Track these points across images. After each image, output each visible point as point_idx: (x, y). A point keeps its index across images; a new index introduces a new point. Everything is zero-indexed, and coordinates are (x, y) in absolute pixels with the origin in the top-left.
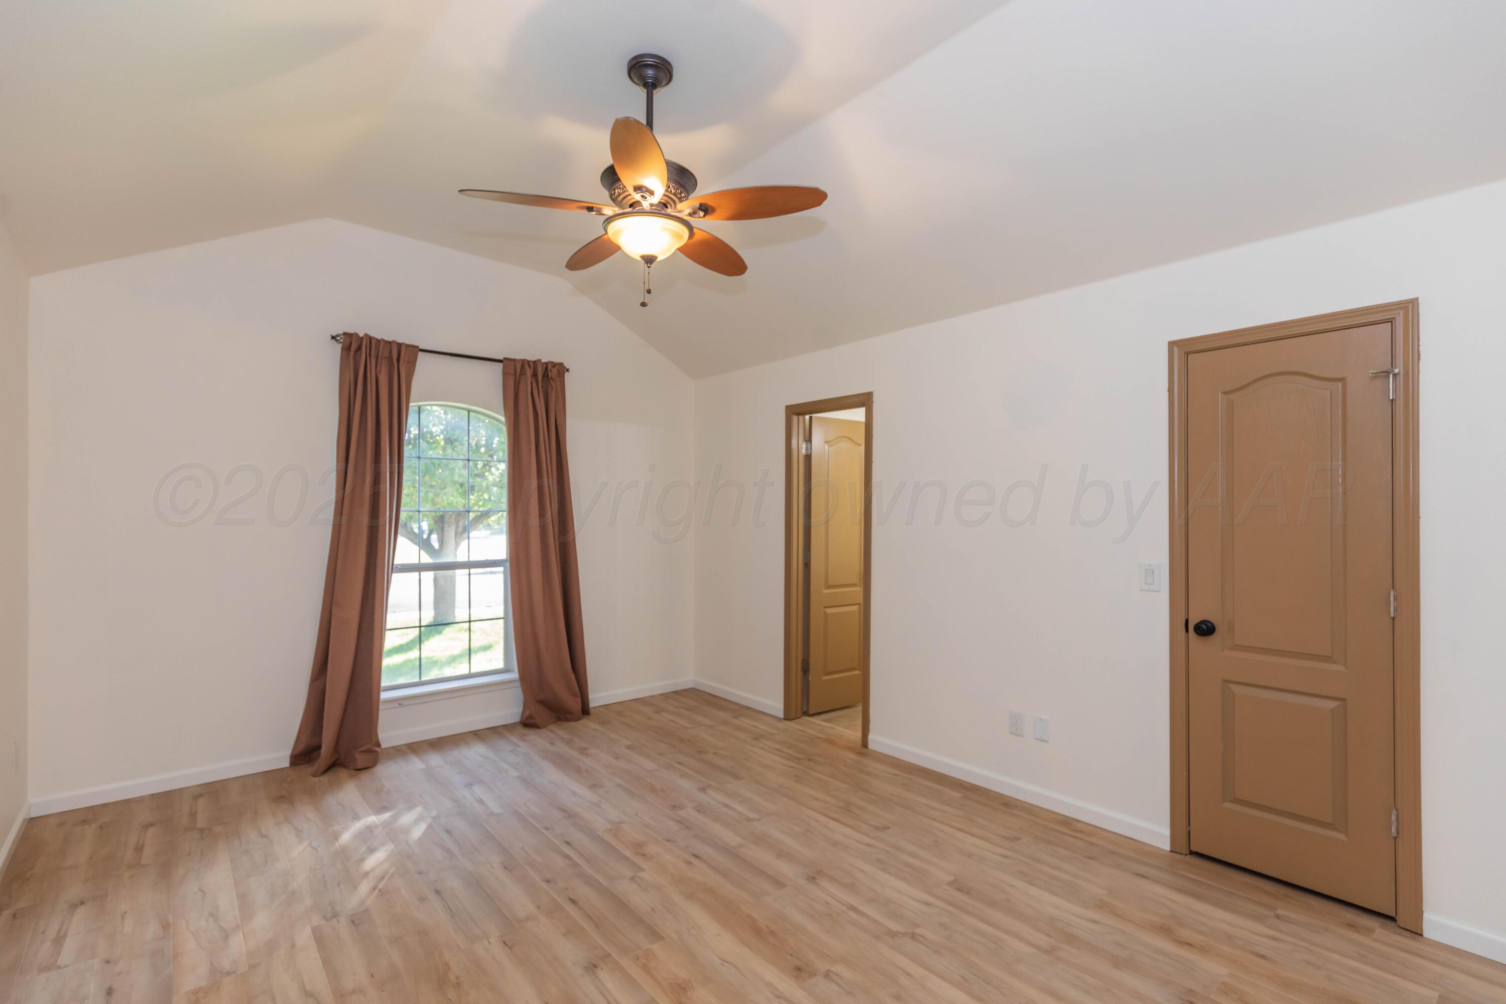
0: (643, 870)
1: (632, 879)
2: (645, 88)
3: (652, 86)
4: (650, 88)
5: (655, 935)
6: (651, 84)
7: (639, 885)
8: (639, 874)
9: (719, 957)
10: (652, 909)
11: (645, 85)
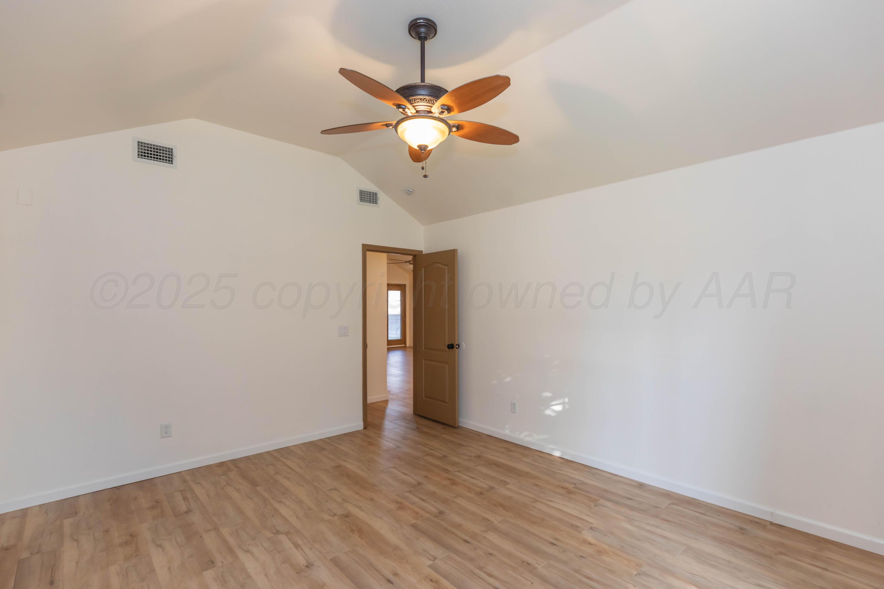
0: (429, 566)
1: (435, 558)
2: (419, 40)
3: (424, 39)
4: (423, 40)
5: (415, 527)
6: (424, 37)
7: (429, 554)
8: (432, 562)
9: (383, 519)
10: (418, 539)
11: (420, 38)
